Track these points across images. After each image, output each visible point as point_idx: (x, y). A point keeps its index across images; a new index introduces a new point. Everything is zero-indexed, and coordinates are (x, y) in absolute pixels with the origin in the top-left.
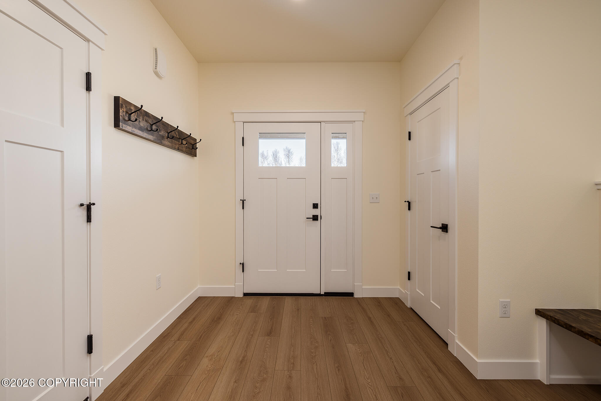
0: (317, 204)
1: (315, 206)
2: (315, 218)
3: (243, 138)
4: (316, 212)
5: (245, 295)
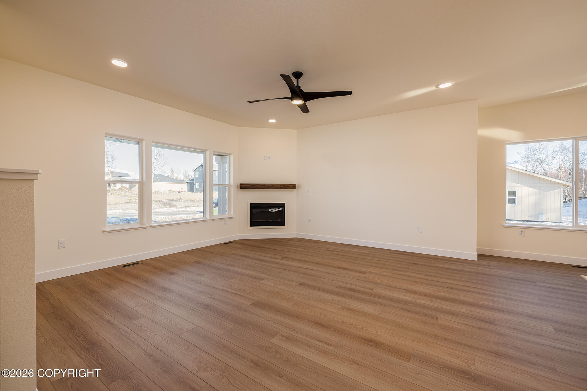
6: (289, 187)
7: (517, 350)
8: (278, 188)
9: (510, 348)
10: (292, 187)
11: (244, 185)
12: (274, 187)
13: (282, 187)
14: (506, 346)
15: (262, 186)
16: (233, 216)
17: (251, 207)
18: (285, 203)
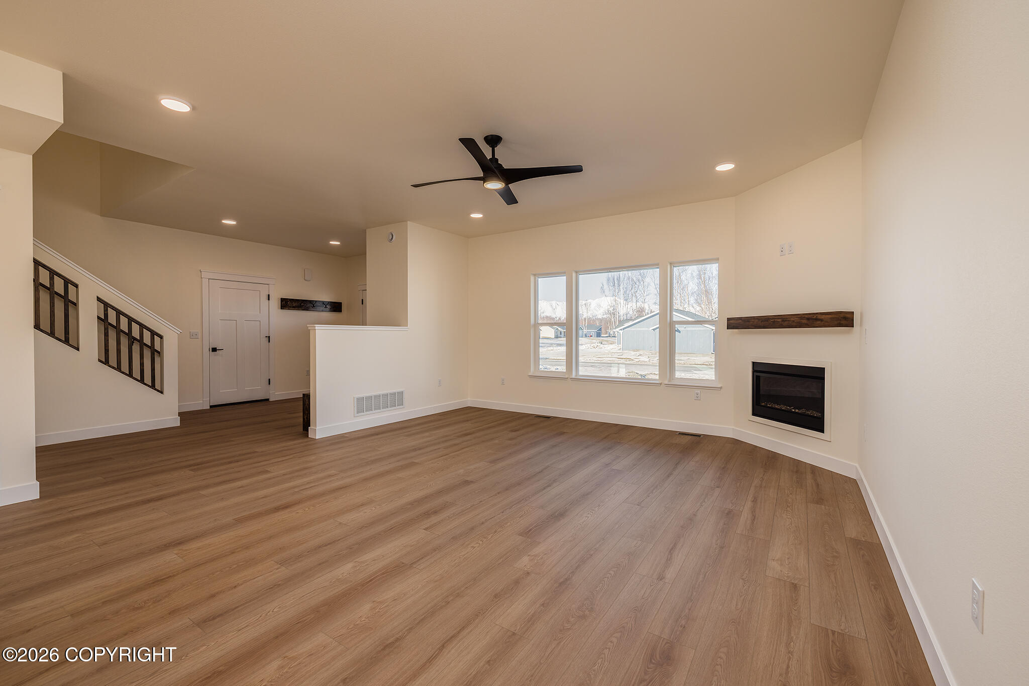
3: (362, 300)
6: (822, 320)
7: (136, 606)
8: (795, 324)
9: (148, 600)
10: (844, 320)
11: (732, 321)
12: (786, 323)
13: (805, 321)
14: (154, 600)
15: (762, 321)
16: (719, 386)
17: (754, 371)
18: (824, 368)
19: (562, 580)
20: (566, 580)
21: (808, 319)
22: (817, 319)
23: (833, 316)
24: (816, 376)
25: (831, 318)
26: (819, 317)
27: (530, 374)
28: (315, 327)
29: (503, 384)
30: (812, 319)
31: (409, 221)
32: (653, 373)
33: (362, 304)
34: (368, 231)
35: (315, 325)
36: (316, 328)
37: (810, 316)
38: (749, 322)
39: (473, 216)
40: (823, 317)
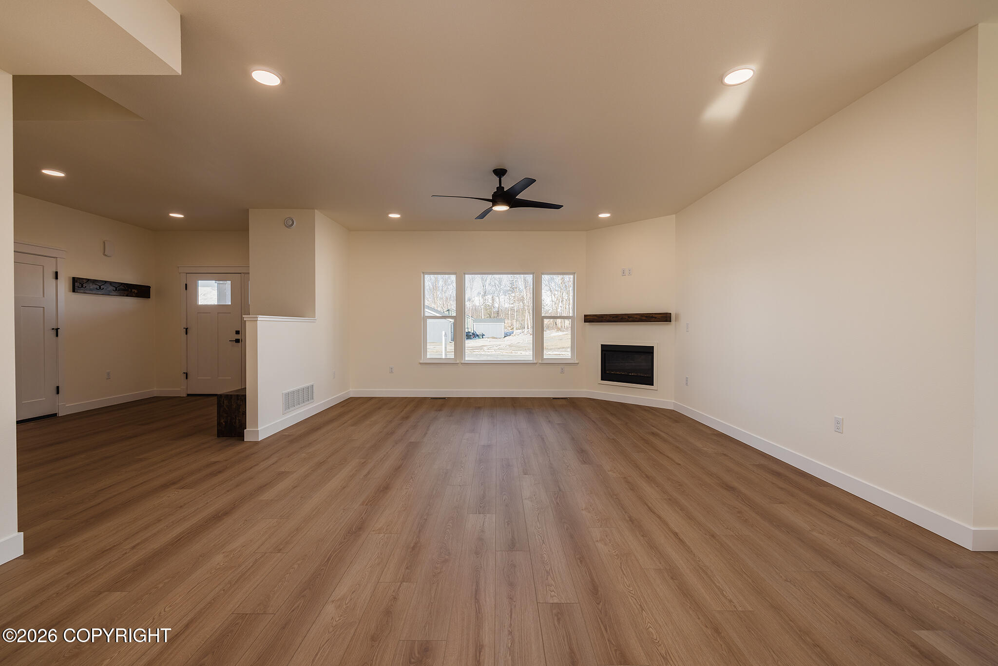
0: (239, 331)
1: (237, 332)
2: (237, 341)
3: (186, 285)
4: (238, 337)
5: (188, 395)
6: (655, 318)
10: (665, 318)
11: (588, 317)
13: (644, 318)
16: (577, 362)
17: (602, 351)
18: (653, 347)
19: (412, 545)
20: (416, 544)
21: (646, 317)
22: (652, 317)
23: (664, 315)
24: (648, 352)
25: (662, 317)
26: (654, 315)
27: (421, 362)
28: (257, 317)
29: (391, 372)
30: (649, 317)
31: (317, 209)
32: (528, 355)
33: (186, 289)
34: (250, 210)
35: (258, 316)
36: (259, 319)
37: (647, 315)
38: (603, 318)
39: (392, 216)
40: (656, 316)
